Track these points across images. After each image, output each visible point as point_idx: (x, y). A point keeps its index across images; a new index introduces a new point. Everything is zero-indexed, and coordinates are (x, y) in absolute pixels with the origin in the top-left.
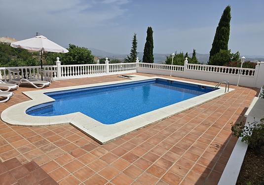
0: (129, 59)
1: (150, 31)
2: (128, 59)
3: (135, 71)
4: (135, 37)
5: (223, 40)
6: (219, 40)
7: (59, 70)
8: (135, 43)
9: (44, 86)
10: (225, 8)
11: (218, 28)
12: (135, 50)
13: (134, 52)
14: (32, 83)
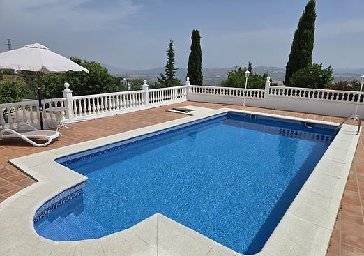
0: (164, 78)
1: (196, 37)
2: (161, 78)
3: (184, 99)
4: (171, 45)
5: (306, 49)
6: (300, 48)
7: (70, 105)
8: (171, 55)
9: (50, 141)
10: (307, 3)
11: (297, 31)
12: (172, 64)
13: (170, 68)
14: (24, 137)
